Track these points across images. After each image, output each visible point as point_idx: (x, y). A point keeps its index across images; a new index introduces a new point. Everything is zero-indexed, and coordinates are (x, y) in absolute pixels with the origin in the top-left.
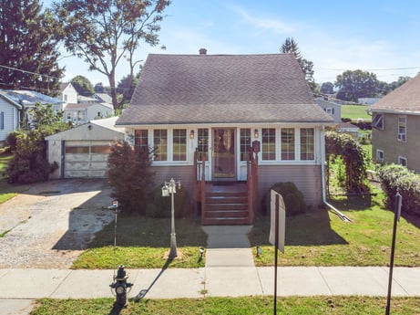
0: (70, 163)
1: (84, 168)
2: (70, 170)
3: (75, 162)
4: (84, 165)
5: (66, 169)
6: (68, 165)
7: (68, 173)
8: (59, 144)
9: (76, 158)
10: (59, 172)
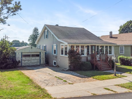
0: (24, 60)
1: (29, 62)
2: (24, 63)
3: (25, 60)
4: (29, 61)
5: (22, 63)
6: (23, 61)
7: (23, 65)
8: (20, 54)
9: (26, 59)
10: (20, 64)
